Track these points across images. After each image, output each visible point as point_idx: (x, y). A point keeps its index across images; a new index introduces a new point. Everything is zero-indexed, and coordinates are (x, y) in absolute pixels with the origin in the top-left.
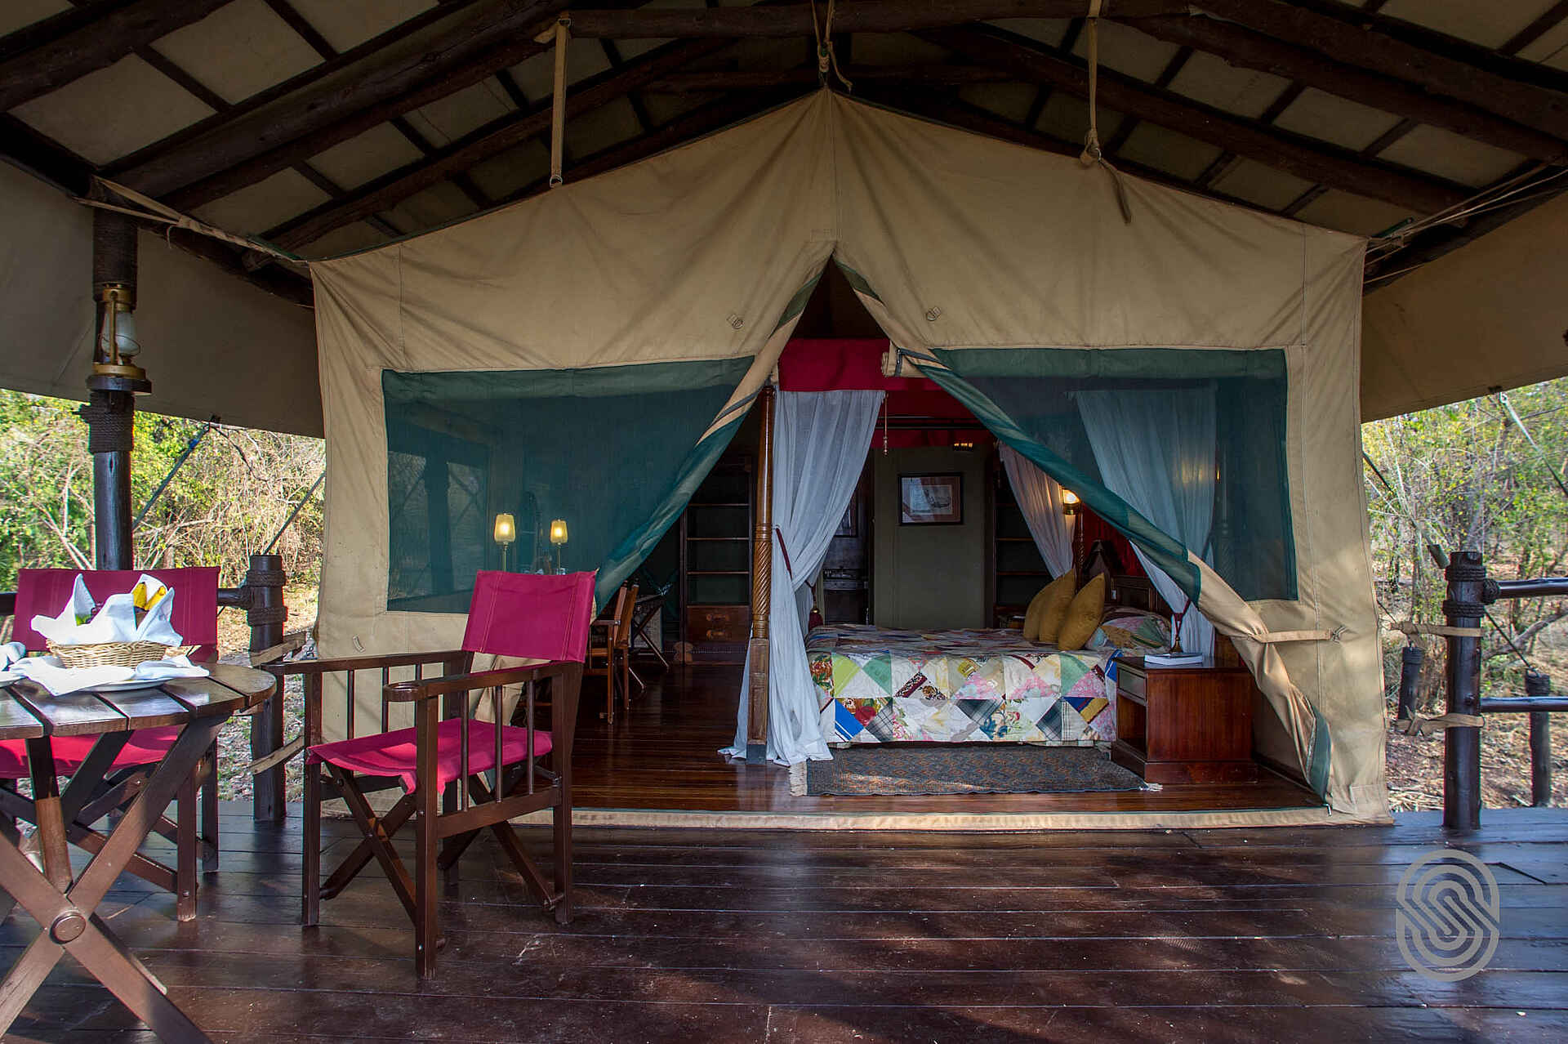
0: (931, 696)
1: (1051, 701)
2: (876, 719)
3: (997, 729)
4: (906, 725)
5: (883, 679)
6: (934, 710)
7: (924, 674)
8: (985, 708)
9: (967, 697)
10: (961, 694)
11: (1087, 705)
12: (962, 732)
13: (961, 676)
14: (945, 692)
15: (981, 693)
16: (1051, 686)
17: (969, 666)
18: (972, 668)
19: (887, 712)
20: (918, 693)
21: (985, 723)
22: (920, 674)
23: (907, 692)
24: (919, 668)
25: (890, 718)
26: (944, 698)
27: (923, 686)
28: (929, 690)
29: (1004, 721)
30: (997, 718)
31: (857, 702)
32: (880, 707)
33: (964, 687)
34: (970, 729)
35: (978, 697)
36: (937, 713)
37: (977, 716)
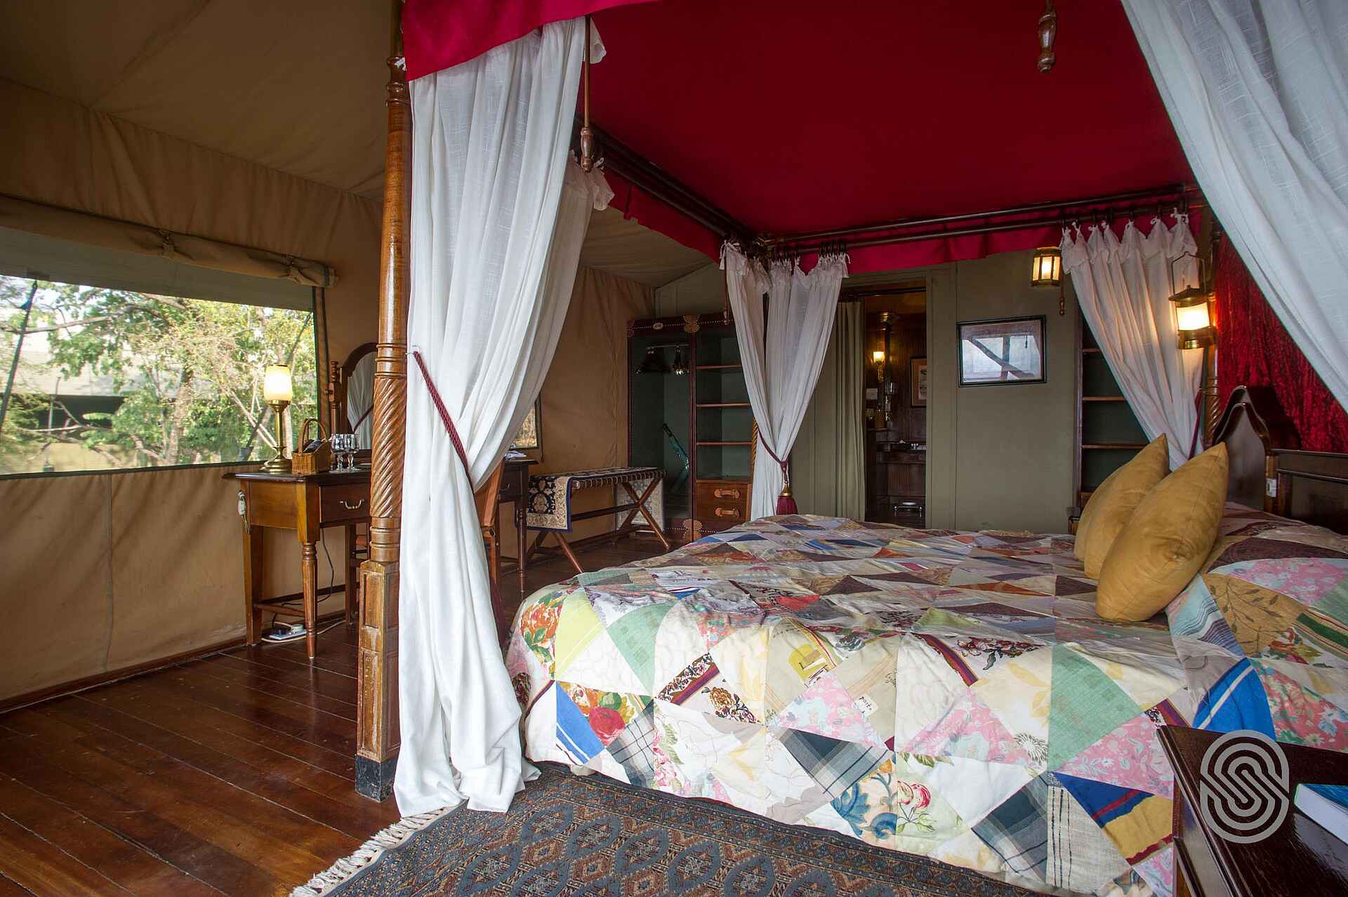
0: (726, 710)
1: (1018, 777)
2: (626, 736)
3: (870, 816)
4: (677, 759)
5: (641, 658)
6: (732, 741)
7: (716, 660)
8: (844, 759)
9: (804, 725)
10: (791, 717)
11: (1127, 810)
12: (790, 802)
13: (794, 674)
14: (756, 706)
15: (838, 723)
16: (1019, 739)
17: (816, 655)
18: (821, 661)
19: (644, 725)
20: (700, 697)
21: (844, 794)
22: (707, 658)
23: (680, 693)
24: (710, 645)
25: (649, 738)
26: (752, 720)
27: (712, 684)
28: (721, 695)
29: (888, 801)
30: (872, 789)
31: (592, 694)
32: (633, 712)
33: (799, 702)
34: (809, 800)
35: (828, 732)
36: (740, 750)
37: (827, 774)
